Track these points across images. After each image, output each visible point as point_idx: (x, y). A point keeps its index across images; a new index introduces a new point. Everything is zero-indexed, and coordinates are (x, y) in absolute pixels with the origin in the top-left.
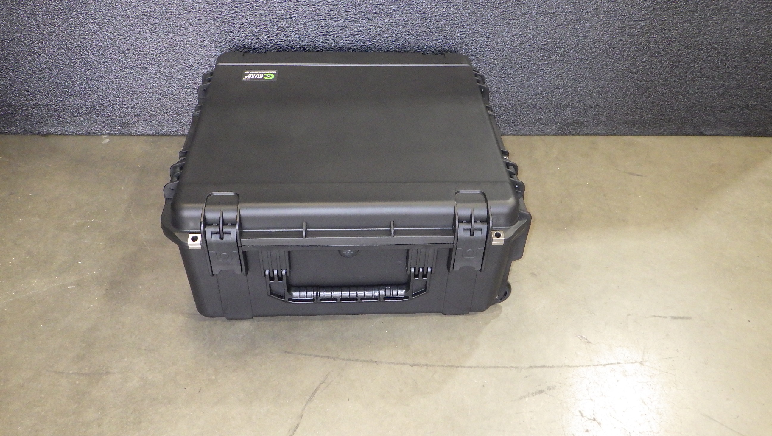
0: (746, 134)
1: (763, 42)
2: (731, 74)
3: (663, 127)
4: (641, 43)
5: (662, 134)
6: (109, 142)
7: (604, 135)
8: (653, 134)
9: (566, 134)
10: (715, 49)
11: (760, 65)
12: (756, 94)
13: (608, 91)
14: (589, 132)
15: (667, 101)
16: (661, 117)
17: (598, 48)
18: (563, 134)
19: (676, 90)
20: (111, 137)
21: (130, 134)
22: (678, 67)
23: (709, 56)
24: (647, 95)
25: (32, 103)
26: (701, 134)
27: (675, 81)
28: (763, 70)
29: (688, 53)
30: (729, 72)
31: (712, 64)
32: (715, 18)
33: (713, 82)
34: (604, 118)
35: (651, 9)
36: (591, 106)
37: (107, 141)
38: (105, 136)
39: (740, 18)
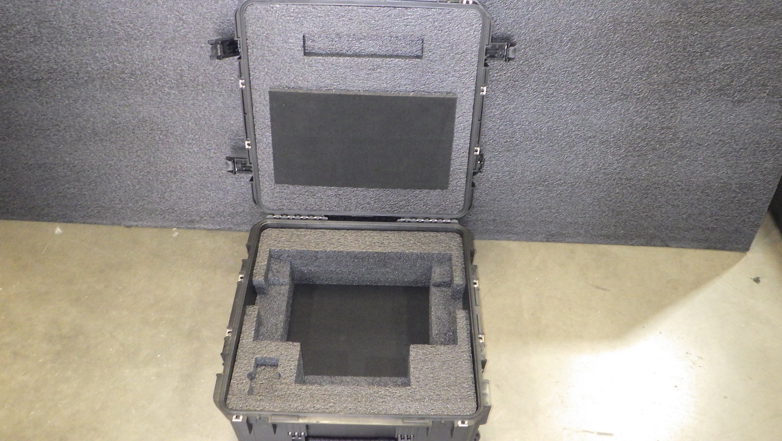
0: (708, 248)
1: (722, 181)
2: (694, 204)
3: (634, 240)
4: (614, 180)
5: (632, 245)
6: (178, 235)
7: (583, 243)
8: (626, 244)
9: (551, 241)
10: (680, 186)
11: (719, 199)
12: (716, 219)
13: (586, 213)
14: (570, 240)
15: (637, 222)
16: (632, 233)
17: (578, 182)
18: (548, 241)
19: (645, 214)
20: (180, 230)
21: (195, 228)
22: (646, 197)
23: (674, 191)
24: (620, 216)
25: (120, 206)
26: (667, 246)
27: (644, 208)
28: (722, 202)
29: (656, 188)
30: (691, 203)
31: (676, 196)
32: (679, 163)
33: (678, 209)
34: (582, 231)
35: (623, 156)
36: (571, 223)
37: (176, 234)
38: (175, 229)
39: (702, 164)
